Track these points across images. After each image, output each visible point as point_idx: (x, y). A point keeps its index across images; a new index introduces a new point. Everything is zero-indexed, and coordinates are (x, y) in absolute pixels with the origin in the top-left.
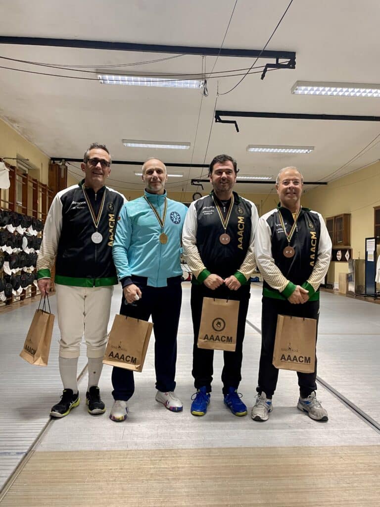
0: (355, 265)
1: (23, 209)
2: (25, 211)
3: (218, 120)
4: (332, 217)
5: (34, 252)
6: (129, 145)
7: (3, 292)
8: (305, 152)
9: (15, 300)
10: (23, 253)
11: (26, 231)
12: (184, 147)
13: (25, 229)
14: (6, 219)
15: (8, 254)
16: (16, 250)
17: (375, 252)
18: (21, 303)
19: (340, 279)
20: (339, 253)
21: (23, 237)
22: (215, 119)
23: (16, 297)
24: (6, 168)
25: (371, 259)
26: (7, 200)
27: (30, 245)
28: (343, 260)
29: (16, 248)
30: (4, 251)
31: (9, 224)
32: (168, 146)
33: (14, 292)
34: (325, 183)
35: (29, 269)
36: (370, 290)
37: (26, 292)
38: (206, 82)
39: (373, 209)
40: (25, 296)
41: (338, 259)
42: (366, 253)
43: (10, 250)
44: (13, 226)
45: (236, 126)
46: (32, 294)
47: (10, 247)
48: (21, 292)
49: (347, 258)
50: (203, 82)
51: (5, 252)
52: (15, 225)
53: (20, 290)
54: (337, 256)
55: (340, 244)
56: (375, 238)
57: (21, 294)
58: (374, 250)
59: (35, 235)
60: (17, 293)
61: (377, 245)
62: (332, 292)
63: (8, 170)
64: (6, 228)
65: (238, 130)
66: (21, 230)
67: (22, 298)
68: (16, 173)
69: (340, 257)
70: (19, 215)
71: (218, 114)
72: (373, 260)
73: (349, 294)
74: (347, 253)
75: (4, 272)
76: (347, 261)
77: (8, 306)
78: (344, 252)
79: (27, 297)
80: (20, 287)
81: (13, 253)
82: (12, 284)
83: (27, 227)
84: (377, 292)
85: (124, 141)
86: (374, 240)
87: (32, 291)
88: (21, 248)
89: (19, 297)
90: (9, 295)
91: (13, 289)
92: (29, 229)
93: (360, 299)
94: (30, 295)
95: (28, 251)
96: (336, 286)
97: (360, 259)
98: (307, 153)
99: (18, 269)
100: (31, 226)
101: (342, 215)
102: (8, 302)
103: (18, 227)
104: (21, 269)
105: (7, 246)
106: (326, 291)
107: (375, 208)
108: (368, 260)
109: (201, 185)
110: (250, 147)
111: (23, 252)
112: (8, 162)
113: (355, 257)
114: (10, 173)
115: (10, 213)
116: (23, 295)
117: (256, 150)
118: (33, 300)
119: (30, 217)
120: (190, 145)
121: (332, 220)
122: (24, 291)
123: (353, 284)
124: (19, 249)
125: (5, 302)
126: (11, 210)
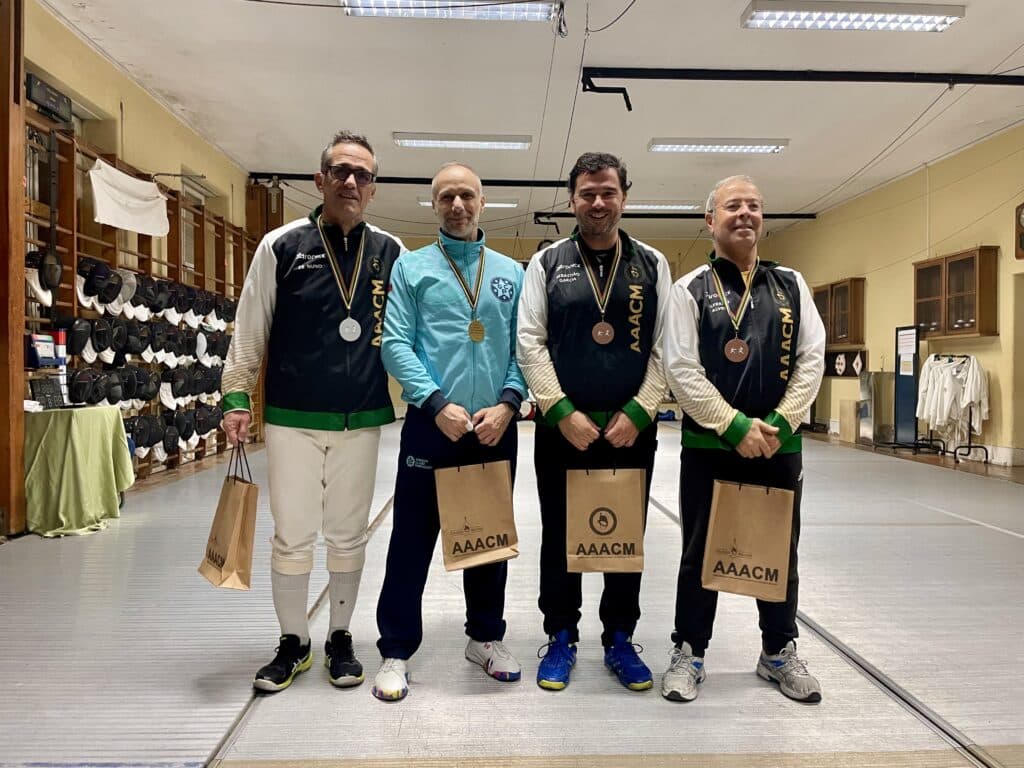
0: (874, 384)
1: (196, 277)
2: (200, 280)
3: (588, 85)
4: (827, 286)
5: (220, 364)
6: (407, 143)
7: (161, 443)
8: (769, 151)
9: (184, 460)
10: (198, 365)
11: (204, 321)
12: (518, 146)
13: (201, 317)
14: (162, 297)
15: (169, 367)
16: (185, 360)
17: (916, 357)
18: (196, 466)
19: (842, 412)
20: (841, 359)
21: (197, 333)
22: (581, 85)
23: (185, 453)
24: (160, 195)
25: (907, 371)
26: (165, 258)
27: (211, 351)
28: (849, 373)
29: (183, 356)
30: (160, 361)
31: (169, 307)
32: (485, 145)
33: (182, 444)
34: (812, 216)
35: (212, 398)
36: (906, 435)
37: (207, 444)
38: (562, 6)
39: (913, 267)
40: (204, 452)
41: (839, 372)
42: (898, 359)
43: (172, 360)
44: (178, 312)
45: (626, 98)
46: (218, 447)
47: (172, 353)
48: (196, 443)
49: (858, 370)
50: (557, 6)
51: (163, 363)
52: (181, 310)
53: (194, 439)
54: (837, 367)
55: (842, 341)
56: (917, 327)
57: (197, 447)
58: (914, 351)
59: (222, 329)
60: (188, 445)
61: (921, 342)
62: (826, 440)
63: (163, 198)
64: (164, 317)
65: (629, 107)
66: (193, 320)
67: (199, 456)
68: (181, 203)
69: (843, 368)
70: (189, 289)
71: (589, 73)
72: (911, 374)
73: (861, 443)
74: (858, 359)
75: (161, 403)
76: (856, 375)
77: (170, 471)
78: (850, 357)
79: (207, 453)
80: (195, 433)
81: (178, 366)
82: (178, 426)
83: (206, 314)
84: (920, 438)
85: (395, 135)
86: (914, 331)
87: (218, 441)
88: (195, 357)
89: (193, 454)
90: (172, 450)
91: (180, 439)
92: (209, 317)
93: (887, 453)
94: (215, 449)
95: (208, 361)
96: (834, 427)
97: (885, 370)
98: (774, 152)
99: (189, 398)
100: (214, 311)
101: (845, 281)
102: (172, 464)
103: (187, 314)
104: (195, 398)
105: (166, 352)
106: (813, 438)
107: (915, 264)
108: (902, 373)
109: (554, 224)
110: (655, 142)
111: (199, 363)
112: (163, 183)
113: (873, 367)
114: (169, 203)
115: (171, 285)
116: (200, 449)
117: (668, 148)
118: (221, 460)
119: (210, 293)
120: (530, 141)
121: (826, 292)
122: (202, 442)
123: (869, 423)
124: (191, 358)
125: (164, 463)
126: (172, 279)
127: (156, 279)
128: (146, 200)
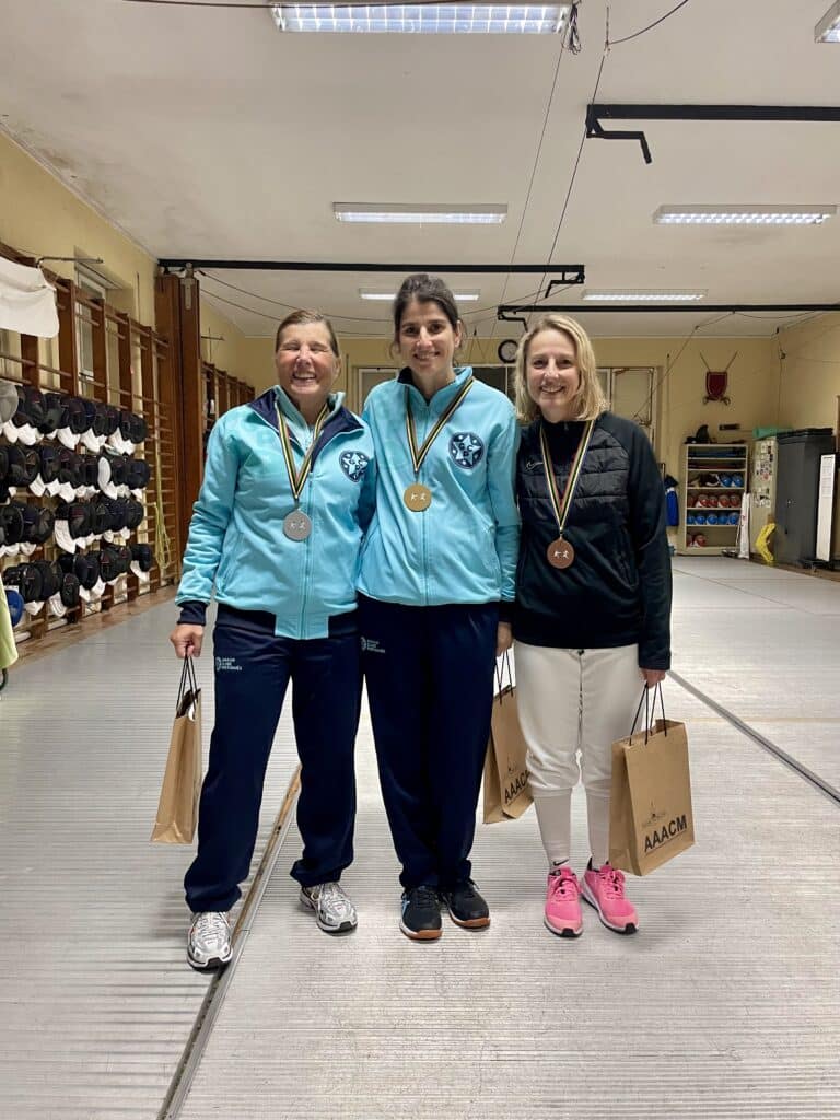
1: (96, 388)
2: (101, 392)
3: (594, 130)
5: (128, 495)
6: (350, 217)
7: (58, 595)
8: (809, 221)
9: (88, 611)
10: (101, 497)
11: (107, 442)
12: (490, 218)
13: (103, 438)
14: (53, 414)
15: (64, 501)
16: (84, 491)
18: (103, 619)
21: (99, 457)
22: (584, 127)
23: (89, 604)
24: (47, 284)
26: (56, 366)
27: (117, 479)
29: (82, 486)
30: (53, 494)
31: (63, 426)
32: (450, 218)
33: (84, 594)
35: (120, 536)
37: (116, 591)
40: (111, 600)
43: (68, 493)
44: (73, 433)
45: (644, 146)
46: (128, 594)
47: (68, 484)
48: (102, 591)
51: (57, 496)
52: (78, 429)
53: (99, 587)
57: (103, 595)
59: (129, 452)
60: (92, 594)
63: (51, 289)
64: (56, 438)
65: (648, 159)
66: (94, 442)
67: (106, 605)
68: (74, 296)
70: (86, 403)
71: (596, 112)
75: (57, 545)
77: (72, 626)
79: (116, 601)
80: (99, 580)
81: (76, 499)
82: (79, 576)
83: (108, 434)
85: (337, 206)
87: (129, 586)
88: (97, 487)
89: (99, 604)
90: (72, 602)
91: (81, 587)
92: (113, 437)
94: (126, 596)
95: (113, 492)
99: (91, 538)
100: (118, 430)
102: (73, 617)
103: (85, 434)
104: (99, 537)
105: (61, 482)
109: (522, 319)
110: (664, 210)
111: (102, 494)
114: (59, 294)
115: (63, 399)
116: (106, 598)
117: (679, 219)
118: (132, 610)
119: (113, 408)
120: (506, 212)
122: (109, 589)
124: (92, 488)
125: (64, 617)
126: (66, 392)
127: (44, 392)
128: (29, 290)
